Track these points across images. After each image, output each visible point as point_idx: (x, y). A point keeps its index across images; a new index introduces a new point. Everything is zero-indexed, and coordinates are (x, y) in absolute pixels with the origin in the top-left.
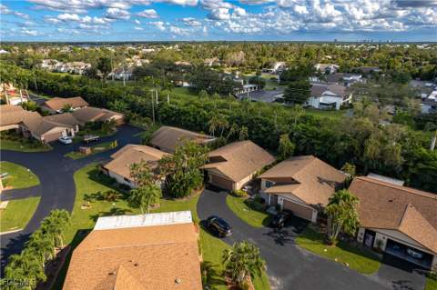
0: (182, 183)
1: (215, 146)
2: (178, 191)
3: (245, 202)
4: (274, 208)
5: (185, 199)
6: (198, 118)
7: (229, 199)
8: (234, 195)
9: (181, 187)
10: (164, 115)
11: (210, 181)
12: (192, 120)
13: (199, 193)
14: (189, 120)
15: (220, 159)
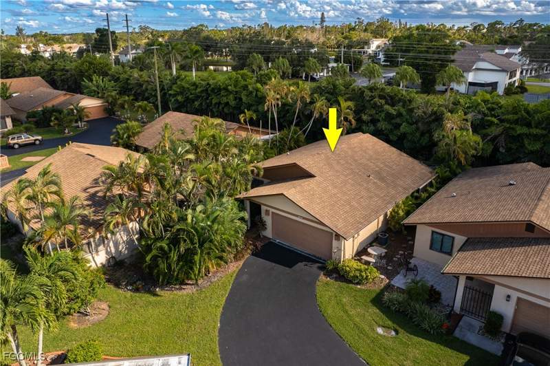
0: (175, 241)
1: (279, 148)
2: (163, 266)
3: (378, 301)
4: (477, 324)
5: (188, 290)
6: (244, 99)
7: (326, 289)
8: (339, 274)
9: (174, 256)
10: (179, 98)
11: (268, 233)
12: (233, 103)
13: (234, 267)
14: (227, 104)
15: (297, 173)
